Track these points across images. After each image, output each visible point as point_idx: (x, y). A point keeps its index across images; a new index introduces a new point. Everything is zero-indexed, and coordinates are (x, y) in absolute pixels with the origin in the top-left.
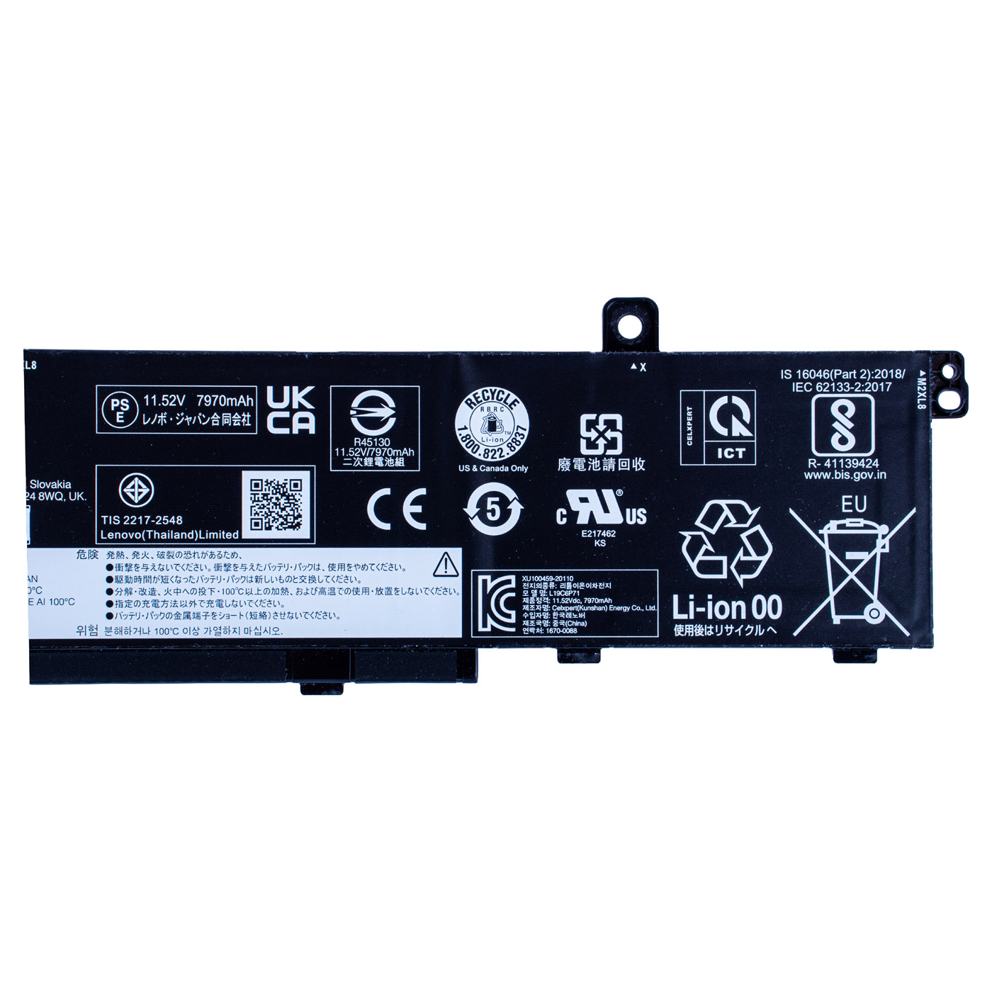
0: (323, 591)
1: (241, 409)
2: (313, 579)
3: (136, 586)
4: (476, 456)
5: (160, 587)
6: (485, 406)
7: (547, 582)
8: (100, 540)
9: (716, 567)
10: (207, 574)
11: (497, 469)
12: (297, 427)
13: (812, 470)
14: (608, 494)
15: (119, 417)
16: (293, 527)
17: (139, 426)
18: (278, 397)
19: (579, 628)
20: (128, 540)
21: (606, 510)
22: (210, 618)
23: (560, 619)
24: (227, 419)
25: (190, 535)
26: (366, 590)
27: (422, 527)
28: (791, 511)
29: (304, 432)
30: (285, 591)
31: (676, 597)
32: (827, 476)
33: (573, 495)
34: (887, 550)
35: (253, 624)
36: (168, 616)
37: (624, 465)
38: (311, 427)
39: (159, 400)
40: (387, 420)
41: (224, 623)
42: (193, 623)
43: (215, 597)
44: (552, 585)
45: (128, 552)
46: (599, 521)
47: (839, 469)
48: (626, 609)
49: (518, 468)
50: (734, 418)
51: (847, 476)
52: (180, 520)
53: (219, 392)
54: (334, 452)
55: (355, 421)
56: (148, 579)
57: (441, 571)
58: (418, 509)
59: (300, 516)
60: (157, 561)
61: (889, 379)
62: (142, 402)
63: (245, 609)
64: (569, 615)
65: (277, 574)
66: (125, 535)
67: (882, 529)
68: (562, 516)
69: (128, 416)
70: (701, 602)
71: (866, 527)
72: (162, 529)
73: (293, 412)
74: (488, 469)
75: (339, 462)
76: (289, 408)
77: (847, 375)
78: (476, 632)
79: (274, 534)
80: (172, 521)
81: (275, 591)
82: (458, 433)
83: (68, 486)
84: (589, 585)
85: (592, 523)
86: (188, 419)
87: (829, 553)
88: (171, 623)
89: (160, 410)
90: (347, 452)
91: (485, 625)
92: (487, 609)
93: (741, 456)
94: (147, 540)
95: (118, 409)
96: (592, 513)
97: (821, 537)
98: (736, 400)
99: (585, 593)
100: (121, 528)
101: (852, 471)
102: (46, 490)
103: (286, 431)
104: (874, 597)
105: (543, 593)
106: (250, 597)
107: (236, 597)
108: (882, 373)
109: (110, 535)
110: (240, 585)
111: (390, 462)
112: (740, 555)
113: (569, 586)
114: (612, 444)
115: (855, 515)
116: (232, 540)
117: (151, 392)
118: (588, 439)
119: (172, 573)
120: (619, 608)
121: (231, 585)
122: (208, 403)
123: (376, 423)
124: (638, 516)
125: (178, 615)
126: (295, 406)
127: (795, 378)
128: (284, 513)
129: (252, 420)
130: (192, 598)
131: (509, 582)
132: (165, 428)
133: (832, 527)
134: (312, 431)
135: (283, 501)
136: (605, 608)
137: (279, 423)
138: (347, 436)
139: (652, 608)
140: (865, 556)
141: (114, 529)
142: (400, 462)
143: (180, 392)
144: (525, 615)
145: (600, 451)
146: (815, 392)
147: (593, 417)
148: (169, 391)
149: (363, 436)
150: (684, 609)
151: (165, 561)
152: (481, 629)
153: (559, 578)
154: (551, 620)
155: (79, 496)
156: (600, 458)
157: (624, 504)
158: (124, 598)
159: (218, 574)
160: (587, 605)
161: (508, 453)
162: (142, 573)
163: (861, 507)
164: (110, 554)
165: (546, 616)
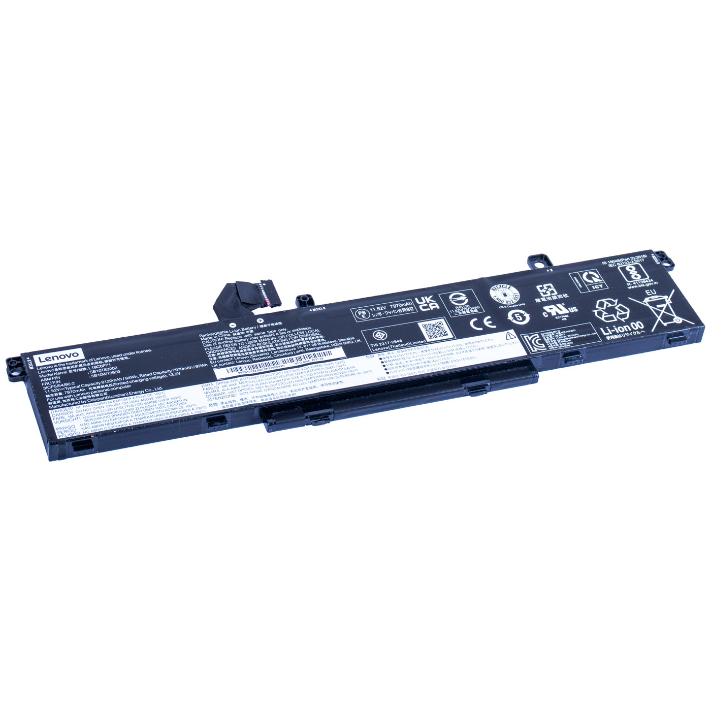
0: (466, 351)
1: (408, 306)
2: (461, 349)
3: (393, 362)
4: (504, 303)
5: (403, 361)
6: (500, 290)
7: (551, 334)
8: (373, 352)
9: (612, 318)
10: (419, 354)
11: (514, 306)
12: (432, 308)
13: (630, 286)
14: (559, 305)
15: (363, 316)
16: (446, 335)
17: (372, 317)
18: (421, 301)
19: (570, 344)
20: (384, 350)
21: (561, 310)
22: (427, 367)
23: (561, 343)
24: (404, 310)
25: (407, 344)
26: (483, 348)
27: (495, 327)
28: (629, 298)
29: (435, 309)
30: (452, 354)
31: (602, 329)
32: (636, 287)
33: (546, 308)
34: (671, 302)
35: (444, 365)
36: (411, 369)
37: (560, 296)
38: (437, 306)
39: (376, 309)
40: (465, 300)
41: (433, 367)
42: (421, 369)
43: (426, 360)
44: (553, 334)
45: (386, 353)
46: (560, 314)
47: (640, 284)
48: (585, 336)
49: (521, 305)
50: (592, 277)
51: (644, 285)
52: (401, 341)
53: (398, 303)
54: (450, 312)
55: (453, 302)
56: (397, 360)
57: (508, 337)
58: (490, 322)
59: (446, 332)
60: (398, 354)
61: (642, 258)
62: (370, 311)
63: (439, 362)
64: (565, 341)
65: (446, 350)
66: (382, 349)
67: (665, 297)
68: (546, 315)
69: (367, 315)
70: (611, 328)
71: (659, 298)
72: (395, 344)
73: (428, 304)
74: (510, 307)
75: (453, 314)
76: (426, 303)
77: (626, 260)
78: (532, 352)
79: (438, 338)
80: (398, 341)
81: (448, 355)
82: (494, 298)
83: (353, 338)
84: (567, 332)
85: (558, 315)
86: (390, 312)
87: (651, 307)
88: (413, 371)
89: (378, 312)
90: (454, 311)
91: (534, 350)
92: (532, 345)
93: (602, 287)
94: (391, 349)
95: (362, 314)
96: (556, 312)
97: (645, 303)
98: (590, 273)
99: (566, 334)
100: (379, 347)
101: (645, 284)
102: (346, 341)
103: (429, 309)
104: (675, 315)
105: (551, 337)
106: (439, 358)
107: (434, 359)
108: (638, 257)
109: (376, 350)
110: (433, 355)
111: (472, 311)
112: (618, 313)
113: (560, 333)
114: (552, 292)
115: (653, 295)
116: (424, 343)
117: (372, 307)
118: (543, 292)
119: (405, 356)
120: (582, 336)
121: (430, 356)
122: (395, 307)
123: (461, 302)
124: (574, 309)
125: (414, 368)
126: (428, 302)
127: (608, 263)
128: (440, 332)
129: (414, 308)
130: (417, 362)
131: (536, 336)
132: (382, 316)
133: (647, 300)
134: (438, 308)
135: (437, 328)
136: (577, 337)
137: (424, 308)
138: (452, 307)
139: (595, 334)
140: (665, 306)
141: (377, 348)
142: (476, 311)
143: (383, 306)
144: (548, 344)
145: (549, 294)
146: (617, 266)
147: (541, 286)
148: (379, 306)
149: (458, 306)
150: (606, 331)
151: (401, 353)
152: (533, 351)
153: (554, 332)
154: (558, 344)
155: (359, 341)
156: (551, 296)
157: (567, 307)
158: (390, 367)
159: (423, 353)
160: (569, 337)
161: (515, 301)
162: (394, 358)
163: (654, 293)
164: (379, 355)
165: (556, 343)
